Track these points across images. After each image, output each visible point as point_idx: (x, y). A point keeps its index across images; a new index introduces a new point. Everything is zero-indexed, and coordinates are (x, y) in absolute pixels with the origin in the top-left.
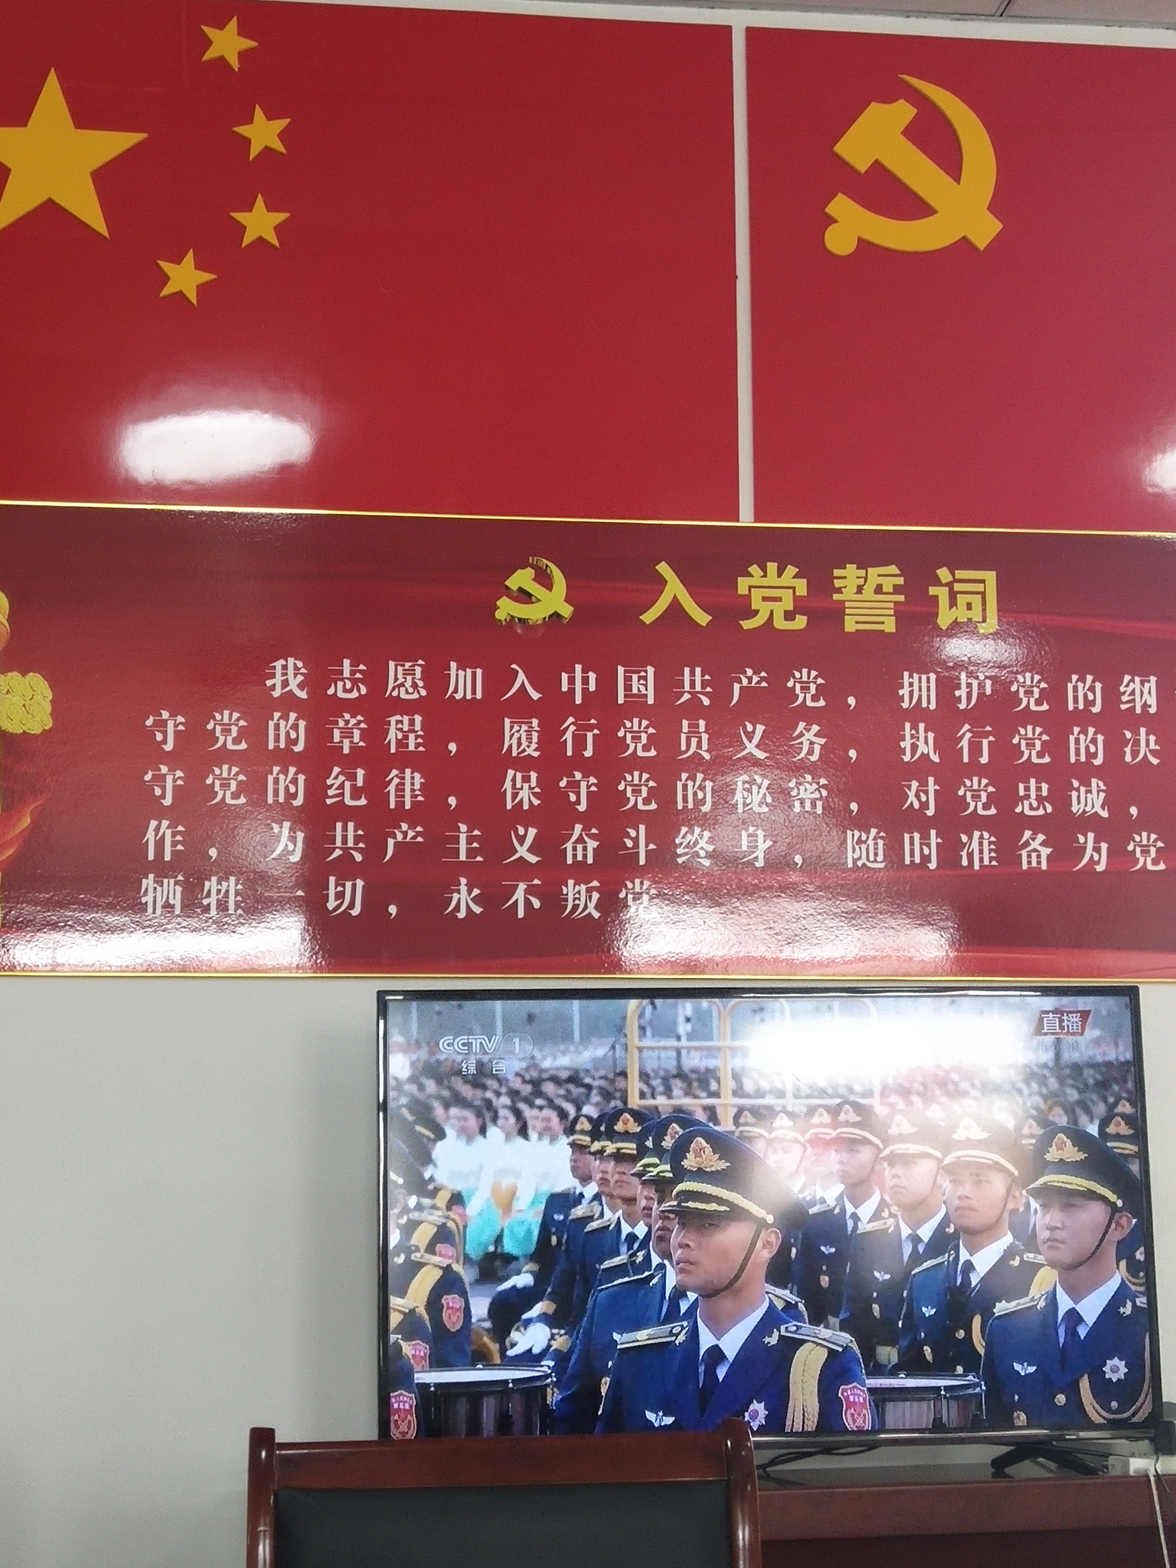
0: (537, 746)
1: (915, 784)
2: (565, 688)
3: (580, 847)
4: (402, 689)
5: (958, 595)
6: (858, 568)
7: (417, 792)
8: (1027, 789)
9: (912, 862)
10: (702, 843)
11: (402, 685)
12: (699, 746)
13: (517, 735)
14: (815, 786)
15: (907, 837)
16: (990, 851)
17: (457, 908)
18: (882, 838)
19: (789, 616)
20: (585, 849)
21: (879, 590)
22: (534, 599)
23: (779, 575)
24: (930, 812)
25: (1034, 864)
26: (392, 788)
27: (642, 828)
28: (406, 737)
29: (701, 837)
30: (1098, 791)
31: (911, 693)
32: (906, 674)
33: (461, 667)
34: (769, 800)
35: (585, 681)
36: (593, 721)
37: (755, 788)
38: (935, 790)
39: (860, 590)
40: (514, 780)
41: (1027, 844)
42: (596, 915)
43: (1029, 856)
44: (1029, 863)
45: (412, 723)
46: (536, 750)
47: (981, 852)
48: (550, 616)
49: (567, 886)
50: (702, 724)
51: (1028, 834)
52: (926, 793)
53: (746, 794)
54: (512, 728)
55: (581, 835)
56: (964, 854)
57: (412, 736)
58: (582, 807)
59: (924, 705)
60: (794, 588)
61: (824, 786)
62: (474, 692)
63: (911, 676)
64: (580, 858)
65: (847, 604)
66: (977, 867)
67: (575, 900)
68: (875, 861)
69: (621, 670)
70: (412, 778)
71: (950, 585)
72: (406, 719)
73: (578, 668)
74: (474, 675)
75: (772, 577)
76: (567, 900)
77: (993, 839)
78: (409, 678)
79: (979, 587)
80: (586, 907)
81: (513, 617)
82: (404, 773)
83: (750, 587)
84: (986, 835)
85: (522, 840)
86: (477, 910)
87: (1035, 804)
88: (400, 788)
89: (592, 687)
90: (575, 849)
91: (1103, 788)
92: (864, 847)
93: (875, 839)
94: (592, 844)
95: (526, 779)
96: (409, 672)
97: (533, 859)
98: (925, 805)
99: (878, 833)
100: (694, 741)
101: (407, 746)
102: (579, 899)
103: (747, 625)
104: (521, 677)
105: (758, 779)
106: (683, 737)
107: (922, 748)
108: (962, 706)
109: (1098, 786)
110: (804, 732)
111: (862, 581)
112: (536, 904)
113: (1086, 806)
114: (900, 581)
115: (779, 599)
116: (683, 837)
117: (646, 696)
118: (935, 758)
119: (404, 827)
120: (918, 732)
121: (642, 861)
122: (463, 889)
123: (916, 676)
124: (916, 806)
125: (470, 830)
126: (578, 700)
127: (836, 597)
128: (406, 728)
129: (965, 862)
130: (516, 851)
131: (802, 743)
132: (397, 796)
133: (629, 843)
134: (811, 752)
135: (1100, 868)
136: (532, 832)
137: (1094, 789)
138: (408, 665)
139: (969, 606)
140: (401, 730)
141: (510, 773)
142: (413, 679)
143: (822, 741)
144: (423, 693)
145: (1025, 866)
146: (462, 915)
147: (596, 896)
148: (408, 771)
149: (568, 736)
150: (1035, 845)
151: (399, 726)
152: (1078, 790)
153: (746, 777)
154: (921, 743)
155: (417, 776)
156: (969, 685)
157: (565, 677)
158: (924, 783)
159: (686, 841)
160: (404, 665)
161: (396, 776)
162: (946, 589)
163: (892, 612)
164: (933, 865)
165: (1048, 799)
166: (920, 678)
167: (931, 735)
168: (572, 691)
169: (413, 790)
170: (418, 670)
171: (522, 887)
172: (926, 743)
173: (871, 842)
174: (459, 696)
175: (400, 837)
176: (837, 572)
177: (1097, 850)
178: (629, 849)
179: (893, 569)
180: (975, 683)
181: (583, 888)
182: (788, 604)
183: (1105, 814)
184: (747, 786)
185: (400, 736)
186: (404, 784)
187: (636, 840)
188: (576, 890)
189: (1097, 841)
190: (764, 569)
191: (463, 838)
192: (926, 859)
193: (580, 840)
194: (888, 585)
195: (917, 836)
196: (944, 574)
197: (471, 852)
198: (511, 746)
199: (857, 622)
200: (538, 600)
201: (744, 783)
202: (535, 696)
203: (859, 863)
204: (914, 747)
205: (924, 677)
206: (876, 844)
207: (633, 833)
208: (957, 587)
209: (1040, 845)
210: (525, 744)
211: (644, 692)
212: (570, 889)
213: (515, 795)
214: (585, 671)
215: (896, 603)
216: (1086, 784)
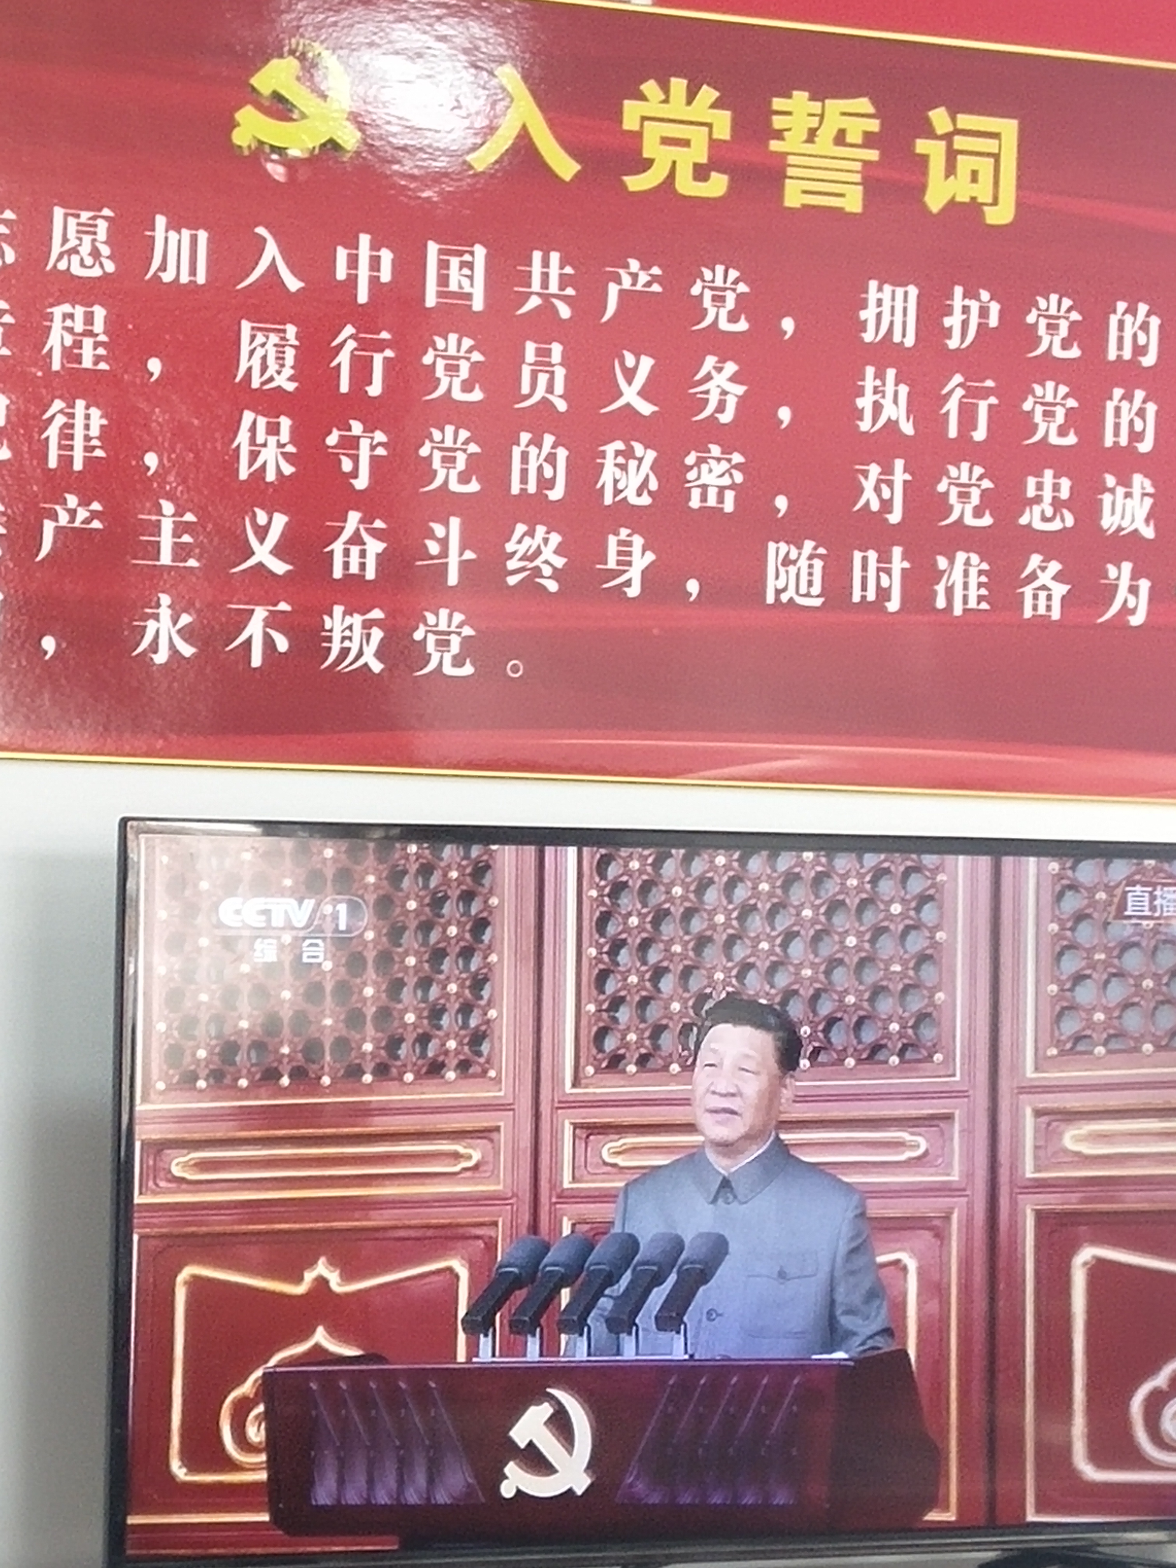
0: (292, 372)
1: (874, 470)
2: (341, 274)
3: (355, 550)
4: (75, 259)
5: (959, 157)
6: (812, 98)
7: (95, 442)
8: (1040, 486)
9: (864, 597)
10: (548, 553)
11: (74, 251)
12: (550, 389)
13: (260, 352)
14: (725, 465)
15: (857, 556)
16: (980, 585)
17: (154, 647)
18: (820, 556)
19: (701, 173)
20: (363, 554)
21: (840, 138)
22: (295, 116)
23: (690, 101)
24: (895, 517)
25: (1042, 610)
26: (53, 432)
27: (455, 522)
28: (78, 344)
29: (546, 541)
30: (1144, 495)
31: (879, 316)
32: (873, 285)
33: (174, 225)
34: (653, 485)
35: (375, 264)
36: (385, 335)
37: (633, 464)
38: (905, 482)
39: (812, 135)
40: (253, 429)
41: (1033, 577)
42: (377, 667)
43: (1035, 597)
44: (1035, 608)
45: (89, 319)
46: (291, 379)
47: (966, 586)
48: (323, 145)
49: (331, 616)
50: (557, 350)
51: (1035, 560)
52: (890, 484)
53: (618, 471)
54: (253, 338)
55: (357, 531)
56: (940, 588)
57: (88, 342)
58: (361, 483)
59: (897, 338)
60: (709, 126)
61: (737, 467)
62: (193, 272)
63: (880, 289)
64: (354, 569)
65: (791, 160)
66: (958, 611)
67: (344, 639)
68: (808, 595)
69: (433, 248)
70: (87, 417)
71: (948, 138)
72: (79, 311)
73: (365, 240)
74: (194, 240)
75: (677, 107)
76: (329, 639)
77: (985, 566)
78: (87, 239)
79: (990, 145)
80: (360, 654)
81: (261, 143)
82: (73, 407)
83: (644, 119)
84: (975, 558)
85: (262, 533)
86: (187, 650)
87: (1049, 512)
88: (66, 433)
89: (386, 276)
90: (347, 553)
91: (1151, 490)
92: (792, 570)
93: (811, 557)
94: (375, 547)
95: (273, 429)
96: (87, 229)
97: (280, 567)
98: (887, 505)
99: (815, 548)
100: (543, 379)
101: (78, 359)
102: (350, 638)
103: (636, 183)
104: (272, 250)
105: (639, 449)
106: (526, 371)
107: (890, 411)
108: (953, 343)
109: (1143, 488)
110: (714, 373)
111: (814, 122)
112: (282, 644)
113: (1123, 518)
114: (874, 125)
115: (686, 143)
116: (520, 542)
117: (469, 296)
118: (907, 428)
119: (72, 501)
120: (884, 385)
121: (453, 579)
122: (165, 612)
123: (888, 288)
124: (875, 506)
125: (179, 513)
126: (363, 297)
127: (775, 145)
128: (79, 327)
129: (941, 603)
130: (252, 553)
131: (707, 392)
132: (61, 447)
133: (433, 548)
134: (721, 407)
135: (1137, 620)
136: (280, 521)
137: (1136, 490)
138: (85, 216)
139: (974, 177)
140: (70, 330)
141: (248, 417)
142: (94, 240)
143: (740, 390)
144: (110, 267)
145: (1028, 613)
146: (161, 657)
147: (377, 634)
148: (80, 404)
149: (344, 359)
150: (1045, 578)
151: (69, 323)
152: (1112, 491)
153: (619, 445)
154: (887, 402)
155: (95, 412)
156: (966, 310)
157: (342, 254)
158: (887, 470)
159: (522, 549)
160: (78, 216)
161: (61, 411)
162: (943, 144)
163: (857, 178)
164: (893, 605)
165: (1068, 504)
166: (893, 292)
167: (903, 390)
168: (352, 280)
169: (87, 438)
170: (102, 226)
171: (260, 614)
172: (895, 401)
173: (803, 563)
174: (167, 277)
175: (64, 519)
176: (778, 103)
177: (1134, 590)
178: (432, 558)
179: (864, 105)
180: (974, 306)
181: (357, 620)
182: (700, 153)
183: (1148, 533)
184: (621, 460)
185: (69, 340)
186: (72, 426)
187: (444, 543)
188: (346, 624)
189: (1135, 576)
190: (665, 87)
191: (167, 526)
192: (884, 594)
193: (356, 539)
194: (856, 130)
195: (872, 555)
196: (939, 118)
197: (181, 552)
198: (250, 369)
199: (805, 192)
200: (303, 116)
201: (618, 453)
202: (293, 284)
203: (784, 598)
204: (877, 408)
205: (900, 291)
206: (811, 566)
207: (439, 530)
208: (960, 143)
209: (1054, 578)
210: (273, 366)
211: (467, 289)
212: (337, 622)
213: (254, 456)
214: (375, 246)
215: (866, 163)
216: (1125, 481)
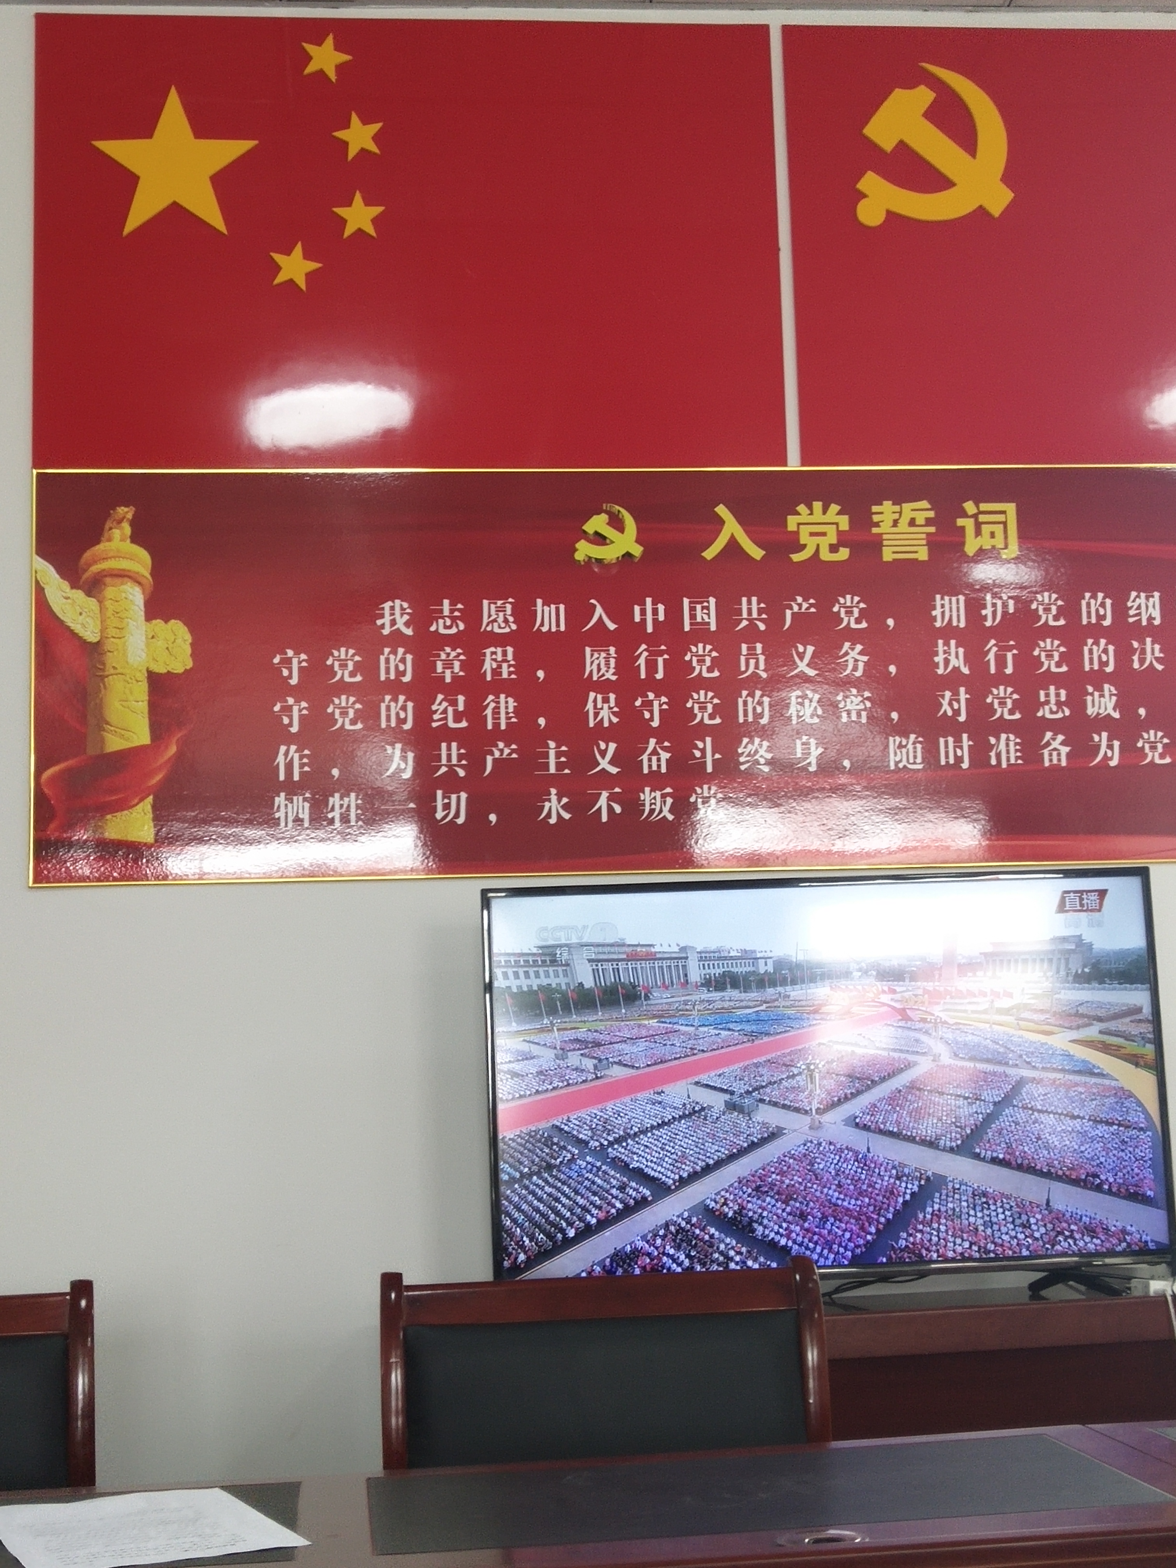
0: (614, 670)
1: (948, 694)
2: (637, 618)
3: (654, 758)
4: (496, 624)
5: (983, 526)
6: (894, 504)
7: (511, 715)
8: (1047, 695)
9: (947, 762)
10: (762, 752)
11: (495, 621)
12: (757, 666)
13: (596, 662)
14: (860, 699)
15: (942, 740)
16: (1017, 751)
17: (549, 815)
18: (920, 742)
19: (833, 549)
20: (659, 760)
21: (912, 523)
22: (608, 541)
23: (824, 512)
24: (962, 718)
25: (1055, 762)
26: (489, 712)
27: (708, 740)
28: (500, 667)
29: (761, 746)
30: (1111, 695)
31: (943, 613)
32: (938, 597)
33: (546, 603)
34: (820, 712)
35: (655, 612)
36: (663, 647)
37: (807, 702)
38: (966, 699)
39: (895, 523)
40: (595, 701)
41: (1048, 744)
42: (670, 817)
43: (1051, 755)
44: (1051, 760)
45: (505, 653)
46: (614, 674)
47: (1008, 752)
48: (623, 556)
49: (644, 793)
50: (759, 646)
51: (1049, 735)
52: (958, 701)
53: (799, 707)
54: (592, 655)
55: (655, 748)
56: (993, 754)
57: (505, 665)
58: (655, 723)
59: (955, 623)
60: (837, 524)
61: (868, 699)
62: (558, 625)
63: (942, 599)
64: (655, 768)
65: (885, 537)
66: (1004, 765)
67: (651, 804)
68: (915, 763)
69: (686, 601)
70: (507, 702)
71: (975, 516)
72: (499, 650)
73: (649, 600)
74: (557, 610)
75: (818, 515)
76: (644, 805)
77: (1018, 740)
78: (501, 614)
79: (1001, 518)
80: (661, 811)
81: (590, 558)
82: (499, 698)
83: (799, 524)
84: (1012, 737)
85: (603, 754)
86: (567, 816)
87: (1054, 708)
88: (496, 712)
89: (661, 617)
90: (650, 760)
91: (1115, 692)
92: (904, 750)
93: (914, 743)
94: (665, 756)
95: (606, 700)
96: (500, 609)
97: (614, 770)
98: (957, 712)
99: (916, 738)
100: (752, 662)
101: (500, 674)
102: (655, 804)
103: (796, 557)
104: (599, 611)
105: (810, 694)
106: (743, 659)
107: (954, 662)
108: (988, 623)
109: (1110, 691)
110: (850, 651)
111: (896, 516)
112: (618, 809)
113: (1099, 708)
114: (931, 514)
115: (824, 534)
116: (745, 747)
117: (708, 624)
118: (966, 671)
119: (501, 745)
120: (949, 649)
121: (709, 769)
122: (554, 798)
123: (947, 598)
124: (950, 713)
125: (558, 747)
126: (650, 629)
127: (875, 530)
128: (500, 658)
129: (994, 762)
130: (599, 764)
131: (847, 661)
132: (494, 718)
133: (698, 754)
134: (855, 668)
135: (1114, 763)
136: (612, 746)
137: (1107, 693)
138: (499, 603)
139: (993, 535)
140: (495, 660)
141: (592, 695)
142: (505, 615)
143: (865, 658)
144: (514, 627)
145: (1047, 764)
146: (553, 820)
147: (669, 801)
148: (502, 696)
149: (642, 661)
150: (1055, 744)
151: (494, 657)
152: (1092, 694)
153: (799, 693)
154: (952, 658)
155: (510, 700)
156: (994, 605)
157: (637, 609)
158: (956, 693)
159: (747, 751)
160: (496, 603)
161: (493, 701)
162: (972, 520)
163: (924, 542)
164: (965, 765)
165: (1065, 703)
166: (950, 600)
167: (961, 651)
168: (644, 621)
169: (507, 713)
170: (509, 607)
171: (605, 795)
172: (957, 657)
173: (910, 746)
174: (545, 629)
175: (497, 754)
176: (875, 509)
177: (1110, 747)
178: (698, 759)
179: (924, 504)
180: (999, 603)
181: (658, 794)
182: (832, 538)
183: (1116, 715)
184: (800, 700)
185: (495, 665)
186: (499, 708)
187: (703, 751)
188: (653, 795)
189: (1110, 739)
190: (810, 508)
191: (552, 754)
192: (959, 760)
193: (655, 752)
194: (920, 518)
195: (951, 740)
196: (970, 507)
197: (560, 766)
198: (591, 671)
199: (894, 552)
200: (612, 542)
201: (798, 697)
202: (612, 626)
203: (901, 765)
204: (947, 662)
205: (954, 599)
206: (915, 748)
207: (700, 745)
208: (982, 518)
209: (1061, 744)
210: (603, 669)
211: (707, 620)
212: (647, 796)
213: (596, 715)
214: (654, 603)
215: (928, 534)
216: (1100, 689)
